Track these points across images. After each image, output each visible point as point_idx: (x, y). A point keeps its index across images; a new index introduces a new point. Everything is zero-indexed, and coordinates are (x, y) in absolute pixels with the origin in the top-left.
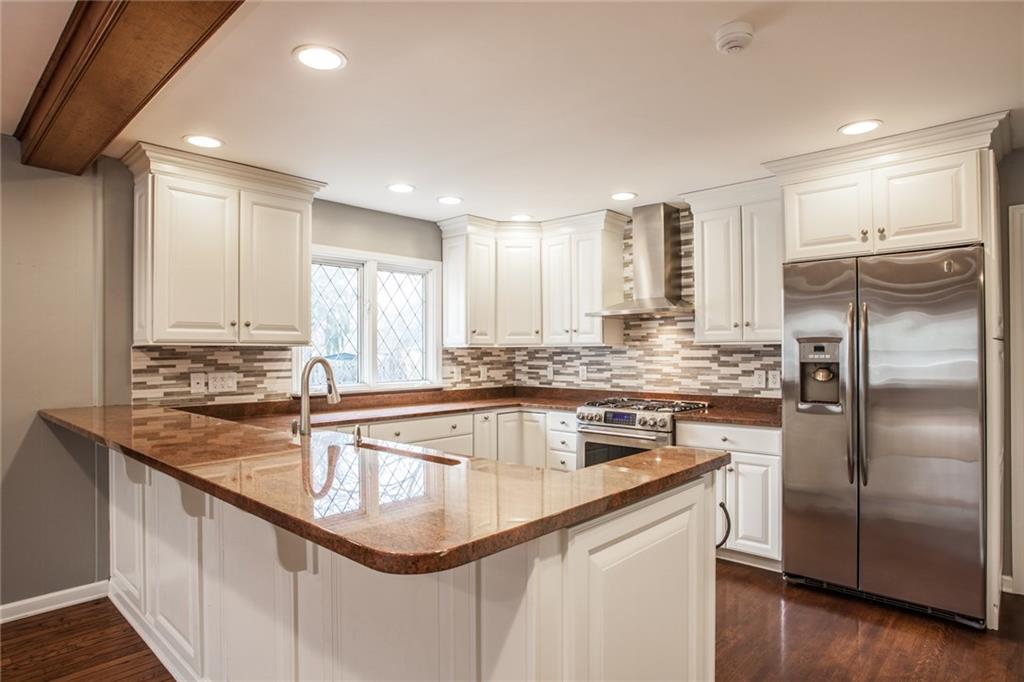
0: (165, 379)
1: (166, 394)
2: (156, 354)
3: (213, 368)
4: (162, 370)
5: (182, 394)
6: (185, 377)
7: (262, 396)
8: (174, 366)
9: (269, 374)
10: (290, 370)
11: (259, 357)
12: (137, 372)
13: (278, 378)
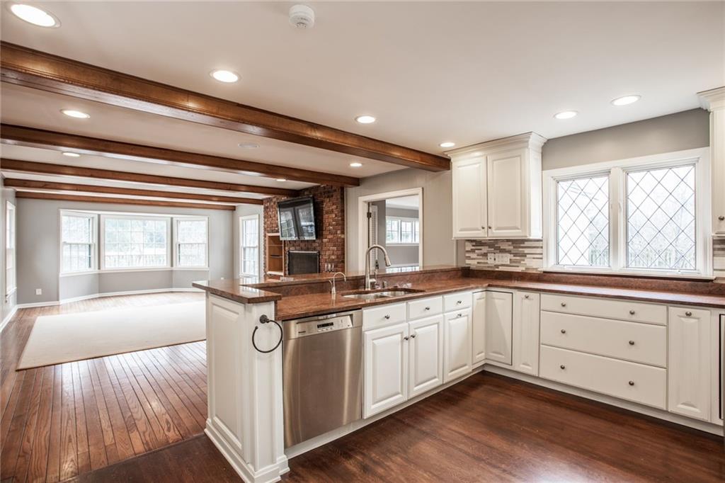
0: (478, 255)
1: (478, 263)
2: (474, 244)
3: (498, 251)
4: (476, 251)
5: (484, 263)
6: (485, 255)
7: (524, 269)
8: (481, 249)
9: (528, 256)
10: (542, 254)
11: (522, 245)
12: (468, 251)
13: (534, 258)
